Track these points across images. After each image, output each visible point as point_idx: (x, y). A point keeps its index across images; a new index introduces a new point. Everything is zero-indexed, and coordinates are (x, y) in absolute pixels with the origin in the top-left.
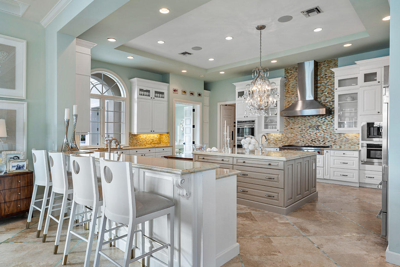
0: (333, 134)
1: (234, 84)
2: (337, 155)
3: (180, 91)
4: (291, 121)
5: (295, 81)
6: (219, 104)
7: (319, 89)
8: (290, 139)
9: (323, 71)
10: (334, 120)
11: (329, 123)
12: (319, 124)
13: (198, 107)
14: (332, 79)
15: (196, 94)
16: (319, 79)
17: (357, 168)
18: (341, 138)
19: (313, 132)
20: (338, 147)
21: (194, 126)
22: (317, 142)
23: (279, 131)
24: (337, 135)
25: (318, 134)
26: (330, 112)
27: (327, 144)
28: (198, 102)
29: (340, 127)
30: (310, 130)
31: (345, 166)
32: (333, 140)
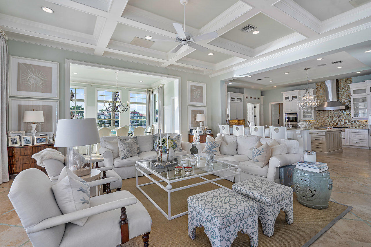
0: (350, 120)
1: (283, 93)
2: (353, 132)
3: (249, 98)
4: (320, 113)
5: (323, 90)
6: (270, 104)
7: (339, 95)
8: (321, 123)
9: (342, 84)
10: (351, 112)
11: (347, 114)
12: (340, 115)
13: (258, 106)
14: (349, 89)
15: (257, 98)
16: (339, 89)
17: (367, 139)
18: (356, 123)
19: (336, 119)
20: (354, 128)
21: (255, 116)
22: (340, 125)
23: (313, 119)
24: (353, 121)
25: (340, 120)
26: (348, 108)
27: (347, 126)
28: (257, 103)
29: (355, 116)
30: (334, 118)
31: (359, 138)
32: (351, 124)
